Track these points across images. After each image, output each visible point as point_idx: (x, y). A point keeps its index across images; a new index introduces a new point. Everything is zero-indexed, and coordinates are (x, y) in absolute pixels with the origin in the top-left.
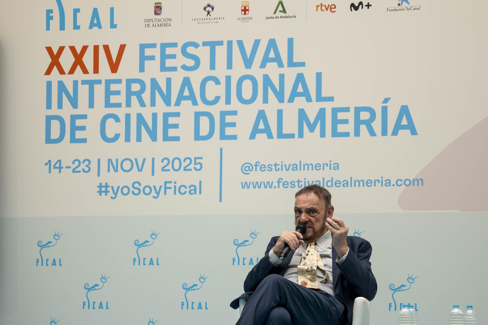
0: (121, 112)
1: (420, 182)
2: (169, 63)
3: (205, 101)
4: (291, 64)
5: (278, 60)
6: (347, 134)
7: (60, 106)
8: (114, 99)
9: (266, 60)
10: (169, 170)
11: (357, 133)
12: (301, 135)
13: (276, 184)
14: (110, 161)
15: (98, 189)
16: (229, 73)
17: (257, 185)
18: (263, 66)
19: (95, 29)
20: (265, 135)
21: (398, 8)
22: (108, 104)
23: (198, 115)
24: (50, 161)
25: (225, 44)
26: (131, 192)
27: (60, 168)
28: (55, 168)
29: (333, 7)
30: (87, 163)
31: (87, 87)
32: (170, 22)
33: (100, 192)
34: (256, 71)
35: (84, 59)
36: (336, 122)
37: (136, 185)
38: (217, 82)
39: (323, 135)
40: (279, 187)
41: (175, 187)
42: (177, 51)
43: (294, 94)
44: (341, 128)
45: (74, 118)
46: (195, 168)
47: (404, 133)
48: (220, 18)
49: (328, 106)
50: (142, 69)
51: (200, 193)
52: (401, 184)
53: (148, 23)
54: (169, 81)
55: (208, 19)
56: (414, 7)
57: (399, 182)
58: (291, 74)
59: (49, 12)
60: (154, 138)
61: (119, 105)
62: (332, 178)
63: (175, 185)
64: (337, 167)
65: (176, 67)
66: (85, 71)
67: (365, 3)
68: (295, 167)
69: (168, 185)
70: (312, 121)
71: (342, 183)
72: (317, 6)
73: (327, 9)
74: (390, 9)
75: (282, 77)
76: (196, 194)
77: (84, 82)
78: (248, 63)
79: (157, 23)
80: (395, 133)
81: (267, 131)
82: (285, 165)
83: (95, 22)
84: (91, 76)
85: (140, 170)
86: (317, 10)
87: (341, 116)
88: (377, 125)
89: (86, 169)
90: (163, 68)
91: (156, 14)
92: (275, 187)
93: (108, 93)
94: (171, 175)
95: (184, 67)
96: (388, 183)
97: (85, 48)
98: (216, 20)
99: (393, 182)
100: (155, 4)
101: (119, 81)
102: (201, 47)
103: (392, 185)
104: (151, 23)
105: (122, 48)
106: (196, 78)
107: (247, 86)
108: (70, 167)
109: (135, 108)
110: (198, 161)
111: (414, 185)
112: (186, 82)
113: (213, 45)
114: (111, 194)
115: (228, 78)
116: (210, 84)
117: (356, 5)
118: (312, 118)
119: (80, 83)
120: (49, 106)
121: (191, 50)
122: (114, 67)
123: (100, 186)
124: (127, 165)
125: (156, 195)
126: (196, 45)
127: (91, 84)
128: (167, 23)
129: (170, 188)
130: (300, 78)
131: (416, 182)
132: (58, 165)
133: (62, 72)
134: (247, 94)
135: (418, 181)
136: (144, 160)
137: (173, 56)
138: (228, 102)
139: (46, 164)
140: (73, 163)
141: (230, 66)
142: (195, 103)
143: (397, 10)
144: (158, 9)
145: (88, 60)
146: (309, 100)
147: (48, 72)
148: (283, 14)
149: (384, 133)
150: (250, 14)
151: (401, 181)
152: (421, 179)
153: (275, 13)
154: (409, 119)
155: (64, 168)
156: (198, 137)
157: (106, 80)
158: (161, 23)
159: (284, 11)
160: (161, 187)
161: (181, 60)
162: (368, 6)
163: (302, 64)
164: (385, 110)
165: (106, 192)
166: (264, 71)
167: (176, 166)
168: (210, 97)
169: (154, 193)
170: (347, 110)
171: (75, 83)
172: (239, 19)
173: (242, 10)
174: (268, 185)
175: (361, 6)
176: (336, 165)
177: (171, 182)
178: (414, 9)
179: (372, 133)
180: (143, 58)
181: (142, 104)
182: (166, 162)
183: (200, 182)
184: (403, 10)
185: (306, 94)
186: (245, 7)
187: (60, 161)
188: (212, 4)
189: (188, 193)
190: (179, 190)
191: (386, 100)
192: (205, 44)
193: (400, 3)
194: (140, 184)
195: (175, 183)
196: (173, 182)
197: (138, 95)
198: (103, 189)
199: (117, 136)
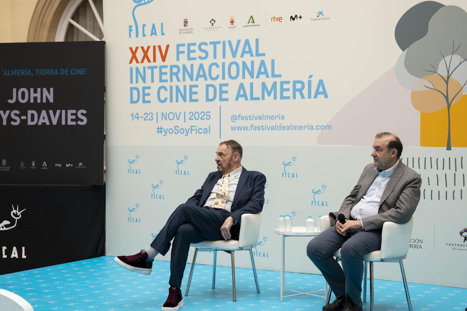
0: (167, 85)
1: (330, 127)
2: (192, 55)
3: (212, 78)
4: (258, 54)
5: (250, 52)
6: (288, 98)
7: (137, 82)
8: (164, 77)
9: (244, 52)
10: (193, 119)
11: (294, 97)
12: (263, 98)
13: (249, 128)
14: (162, 113)
15: (157, 130)
16: (224, 60)
17: (239, 129)
18: (242, 56)
19: (154, 36)
20: (243, 98)
21: (317, 18)
22: (161, 81)
23: (208, 86)
24: (133, 114)
25: (222, 43)
26: (174, 132)
27: (138, 117)
28: (135, 117)
29: (281, 18)
30: (151, 115)
31: (150, 70)
32: (192, 31)
33: (158, 132)
34: (239, 59)
35: (148, 54)
36: (282, 90)
37: (176, 128)
38: (218, 66)
39: (275, 98)
40: (251, 130)
41: (196, 129)
42: (195, 48)
43: (259, 73)
44: (285, 94)
45: (144, 88)
46: (206, 118)
47: (321, 97)
48: (218, 28)
49: (278, 80)
50: (178, 59)
51: (209, 133)
52: (319, 129)
53: (180, 32)
54: (192, 66)
55: (212, 28)
56: (326, 18)
57: (318, 127)
58: (257, 61)
59: (130, 27)
60: (185, 100)
61: (166, 81)
62: (280, 124)
63: (196, 128)
64: (283, 118)
65: (196, 58)
66: (149, 61)
67: (298, 16)
68: (260, 118)
69: (193, 128)
70: (269, 89)
71: (286, 128)
72: (272, 18)
73: (277, 20)
74: (313, 19)
75: (252, 62)
76: (207, 133)
77: (149, 68)
78: (234, 55)
79: (185, 31)
80: (315, 97)
81: (245, 95)
82: (255, 116)
83: (154, 32)
84: (152, 64)
85: (178, 119)
86: (272, 21)
87: (285, 86)
88: (305, 92)
89: (151, 118)
90: (189, 59)
91: (185, 26)
92: (249, 130)
93: (161, 74)
94: (194, 122)
95: (200, 58)
96: (312, 128)
97: (149, 47)
98: (216, 29)
99: (314, 127)
100: (184, 20)
101: (166, 67)
102: (209, 45)
103: (313, 129)
104: (182, 32)
105: (168, 46)
106: (206, 64)
107: (234, 68)
108: (143, 117)
109: (175, 83)
110: (208, 114)
111: (326, 129)
112: (201, 66)
113: (215, 44)
114: (163, 133)
115: (223, 64)
116: (214, 67)
117: (294, 17)
118: (269, 88)
119: (146, 68)
120: (132, 82)
121: (203, 47)
122: (164, 58)
123: (158, 128)
124: (171, 116)
125: (186, 134)
126: (206, 44)
127: (152, 68)
128: (190, 32)
129: (194, 130)
130: (263, 63)
131: (327, 127)
132: (137, 116)
133: (137, 62)
134: (234, 73)
135: (328, 127)
136: (180, 113)
137: (194, 51)
138: (224, 78)
139: (131, 115)
140: (144, 115)
141: (224, 57)
142: (206, 79)
143: (317, 20)
144: (186, 22)
145: (150, 54)
146: (267, 76)
147: (131, 62)
148: (253, 24)
149: (310, 97)
150: (235, 24)
151: (319, 126)
152: (330, 126)
153: (248, 23)
154: (324, 88)
155: (140, 117)
156: (208, 100)
157: (160, 66)
158: (187, 31)
159: (253, 22)
160: (189, 129)
161: (198, 54)
162: (300, 17)
163: (263, 55)
164: (310, 82)
165: (161, 132)
166: (243, 59)
167: (197, 117)
168: (214, 76)
169: (185, 133)
170: (288, 82)
171: (144, 68)
172: (229, 27)
173: (231, 22)
174: (246, 128)
175: (296, 17)
176: (283, 117)
177: (194, 126)
178: (326, 19)
179: (303, 97)
180: (179, 53)
181: (178, 80)
182: (191, 114)
183: (209, 126)
184: (320, 19)
185: (266, 73)
186: (232, 20)
187: (138, 114)
188: (214, 19)
189: (203, 132)
190: (198, 131)
191: (311, 76)
192: (211, 43)
193: (318, 15)
194: (178, 128)
195: (196, 127)
196: (195, 127)
197: (176, 74)
198: (160, 130)
199: (166, 99)
